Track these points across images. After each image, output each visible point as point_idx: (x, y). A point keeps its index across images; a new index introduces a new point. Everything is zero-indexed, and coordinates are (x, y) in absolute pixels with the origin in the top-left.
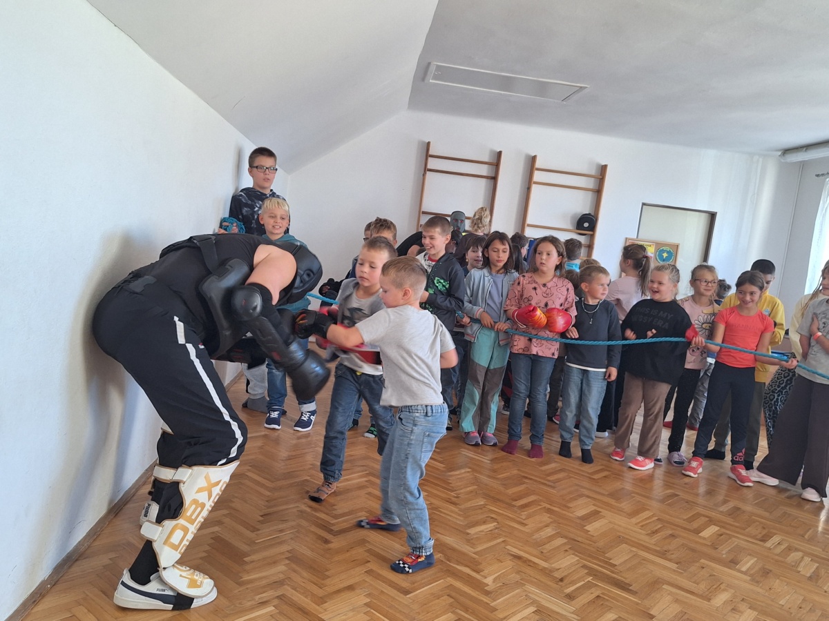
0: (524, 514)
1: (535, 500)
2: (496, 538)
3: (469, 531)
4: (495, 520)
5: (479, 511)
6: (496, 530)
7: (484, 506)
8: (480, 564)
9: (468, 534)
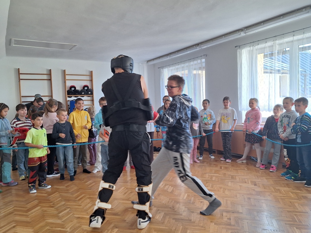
0: (80, 202)
1: (84, 196)
2: (69, 214)
3: (59, 215)
4: (69, 208)
5: (63, 206)
6: (70, 211)
7: (64, 204)
8: (64, 225)
9: (59, 216)
